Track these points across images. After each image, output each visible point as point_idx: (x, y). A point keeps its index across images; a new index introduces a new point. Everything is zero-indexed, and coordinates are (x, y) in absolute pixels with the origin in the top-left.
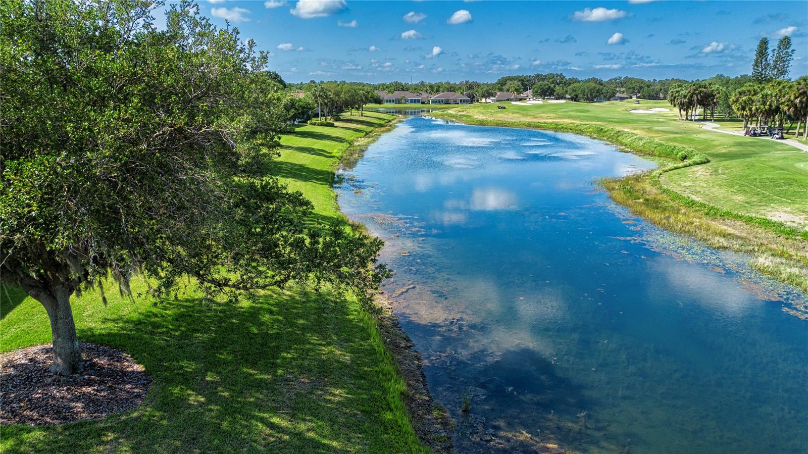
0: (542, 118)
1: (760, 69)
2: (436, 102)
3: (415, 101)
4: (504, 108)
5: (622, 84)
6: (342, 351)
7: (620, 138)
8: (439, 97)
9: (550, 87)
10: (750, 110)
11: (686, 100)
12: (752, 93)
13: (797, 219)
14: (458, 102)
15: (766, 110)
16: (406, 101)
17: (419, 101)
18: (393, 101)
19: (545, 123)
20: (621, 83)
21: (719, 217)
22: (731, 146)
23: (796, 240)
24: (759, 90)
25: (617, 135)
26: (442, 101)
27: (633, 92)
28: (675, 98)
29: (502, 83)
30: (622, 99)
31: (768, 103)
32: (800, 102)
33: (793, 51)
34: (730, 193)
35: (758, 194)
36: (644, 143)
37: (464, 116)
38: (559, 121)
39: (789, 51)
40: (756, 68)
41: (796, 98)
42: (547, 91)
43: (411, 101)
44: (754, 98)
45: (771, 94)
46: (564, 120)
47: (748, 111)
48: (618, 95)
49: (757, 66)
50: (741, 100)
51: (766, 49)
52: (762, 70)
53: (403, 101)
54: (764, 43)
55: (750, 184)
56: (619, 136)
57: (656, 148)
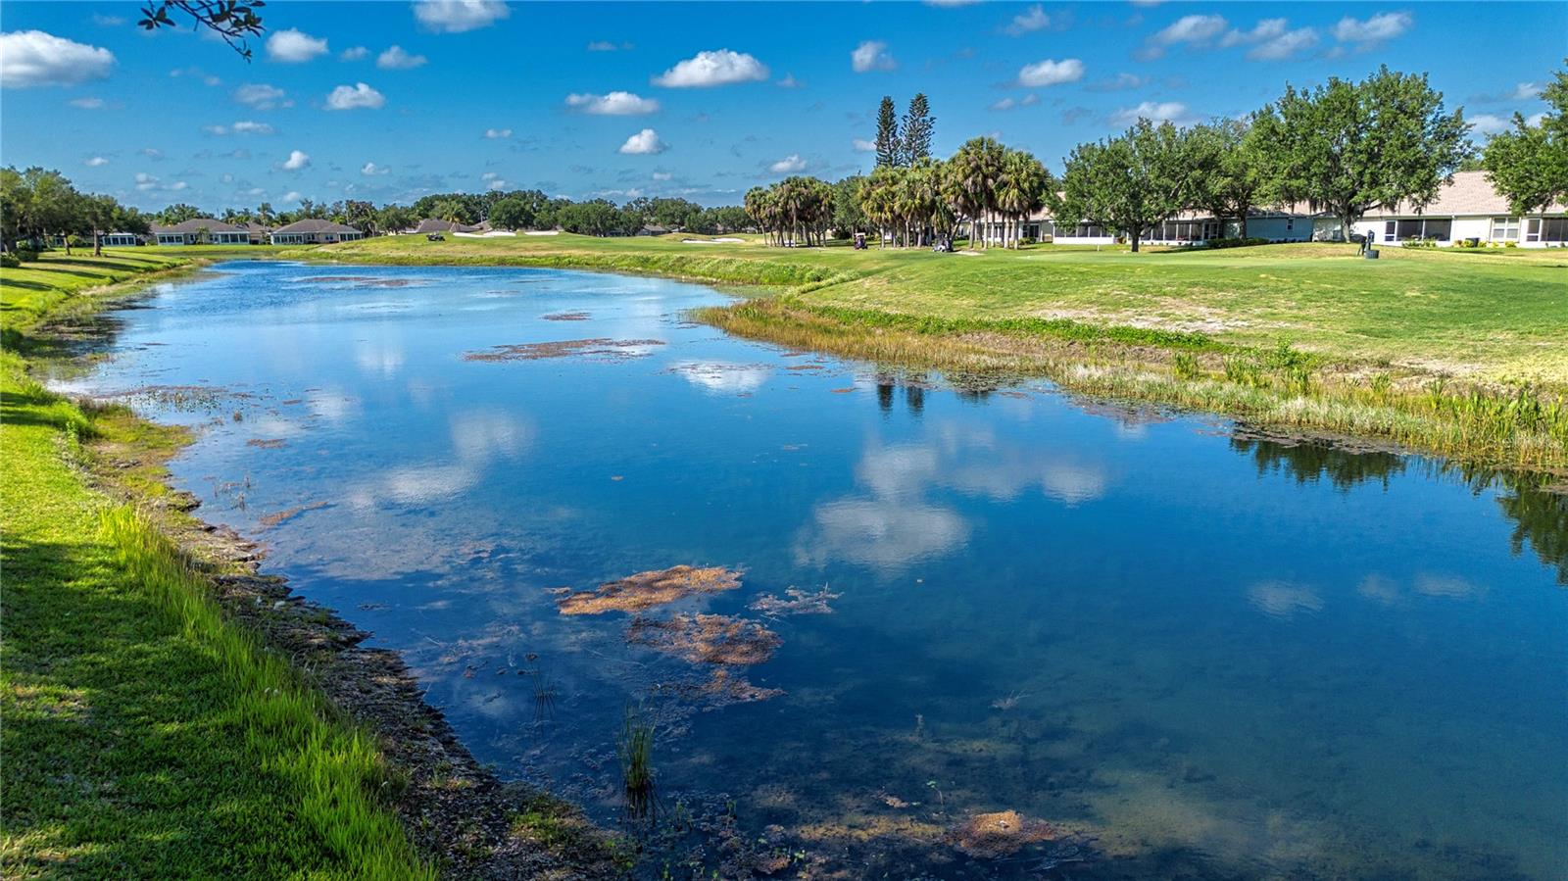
0: (526, 249)
1: (887, 151)
2: (284, 240)
3: (234, 239)
4: (442, 239)
5: (652, 211)
6: (49, 684)
7: (687, 268)
8: (288, 230)
9: (523, 209)
10: (892, 211)
11: (779, 209)
12: (890, 182)
13: (1085, 314)
14: (335, 239)
15: (916, 208)
16: (212, 239)
17: (243, 238)
18: (179, 239)
19: (534, 257)
20: (649, 209)
21: (948, 333)
22: (883, 261)
23: (1103, 343)
24: (899, 176)
25: (680, 263)
26: (299, 238)
27: (673, 222)
28: (759, 206)
29: (426, 207)
30: (654, 234)
31: (918, 196)
32: (974, 183)
33: (932, 119)
34: (944, 298)
35: (994, 293)
36: (738, 267)
37: (357, 255)
38: (561, 252)
39: (927, 118)
40: (880, 148)
41: (966, 177)
42: (519, 217)
43: (225, 238)
44: (894, 188)
45: (921, 180)
46: (570, 251)
47: (888, 213)
48: (647, 227)
49: (883, 145)
50: (873, 195)
51: (893, 115)
52: (891, 152)
53: (204, 239)
54: (888, 105)
55: (973, 281)
56: (684, 265)
57: (761, 272)
